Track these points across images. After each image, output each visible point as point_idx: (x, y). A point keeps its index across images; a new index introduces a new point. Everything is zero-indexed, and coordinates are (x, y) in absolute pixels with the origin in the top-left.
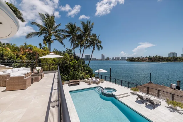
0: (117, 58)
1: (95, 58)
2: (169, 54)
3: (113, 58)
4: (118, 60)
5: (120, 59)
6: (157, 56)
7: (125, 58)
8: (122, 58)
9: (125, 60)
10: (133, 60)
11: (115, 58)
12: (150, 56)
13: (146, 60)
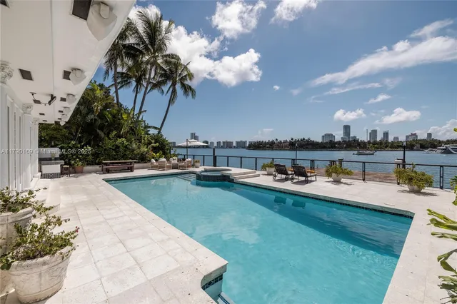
0: (227, 142)
1: (174, 143)
2: (323, 137)
3: (219, 143)
4: (231, 147)
5: (234, 144)
6: (304, 139)
7: (245, 142)
8: (237, 143)
9: (244, 148)
10: (261, 148)
11: (224, 142)
12: (292, 139)
13: (286, 146)
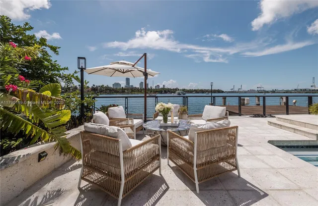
12: (94, 85)
